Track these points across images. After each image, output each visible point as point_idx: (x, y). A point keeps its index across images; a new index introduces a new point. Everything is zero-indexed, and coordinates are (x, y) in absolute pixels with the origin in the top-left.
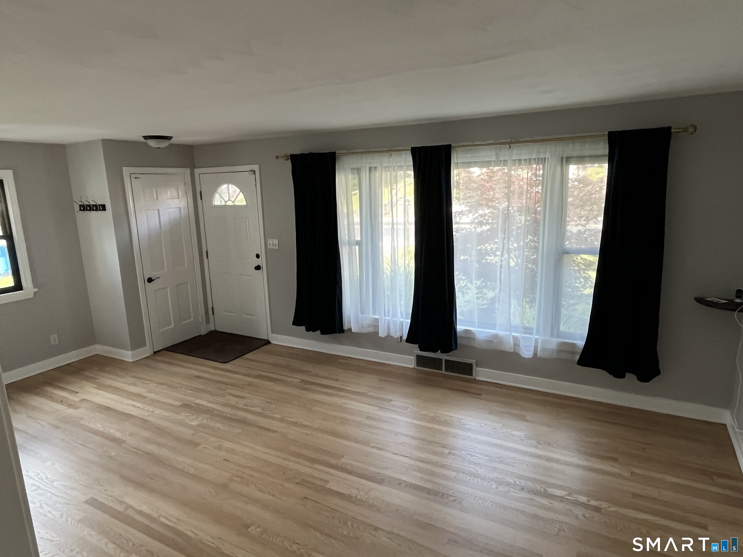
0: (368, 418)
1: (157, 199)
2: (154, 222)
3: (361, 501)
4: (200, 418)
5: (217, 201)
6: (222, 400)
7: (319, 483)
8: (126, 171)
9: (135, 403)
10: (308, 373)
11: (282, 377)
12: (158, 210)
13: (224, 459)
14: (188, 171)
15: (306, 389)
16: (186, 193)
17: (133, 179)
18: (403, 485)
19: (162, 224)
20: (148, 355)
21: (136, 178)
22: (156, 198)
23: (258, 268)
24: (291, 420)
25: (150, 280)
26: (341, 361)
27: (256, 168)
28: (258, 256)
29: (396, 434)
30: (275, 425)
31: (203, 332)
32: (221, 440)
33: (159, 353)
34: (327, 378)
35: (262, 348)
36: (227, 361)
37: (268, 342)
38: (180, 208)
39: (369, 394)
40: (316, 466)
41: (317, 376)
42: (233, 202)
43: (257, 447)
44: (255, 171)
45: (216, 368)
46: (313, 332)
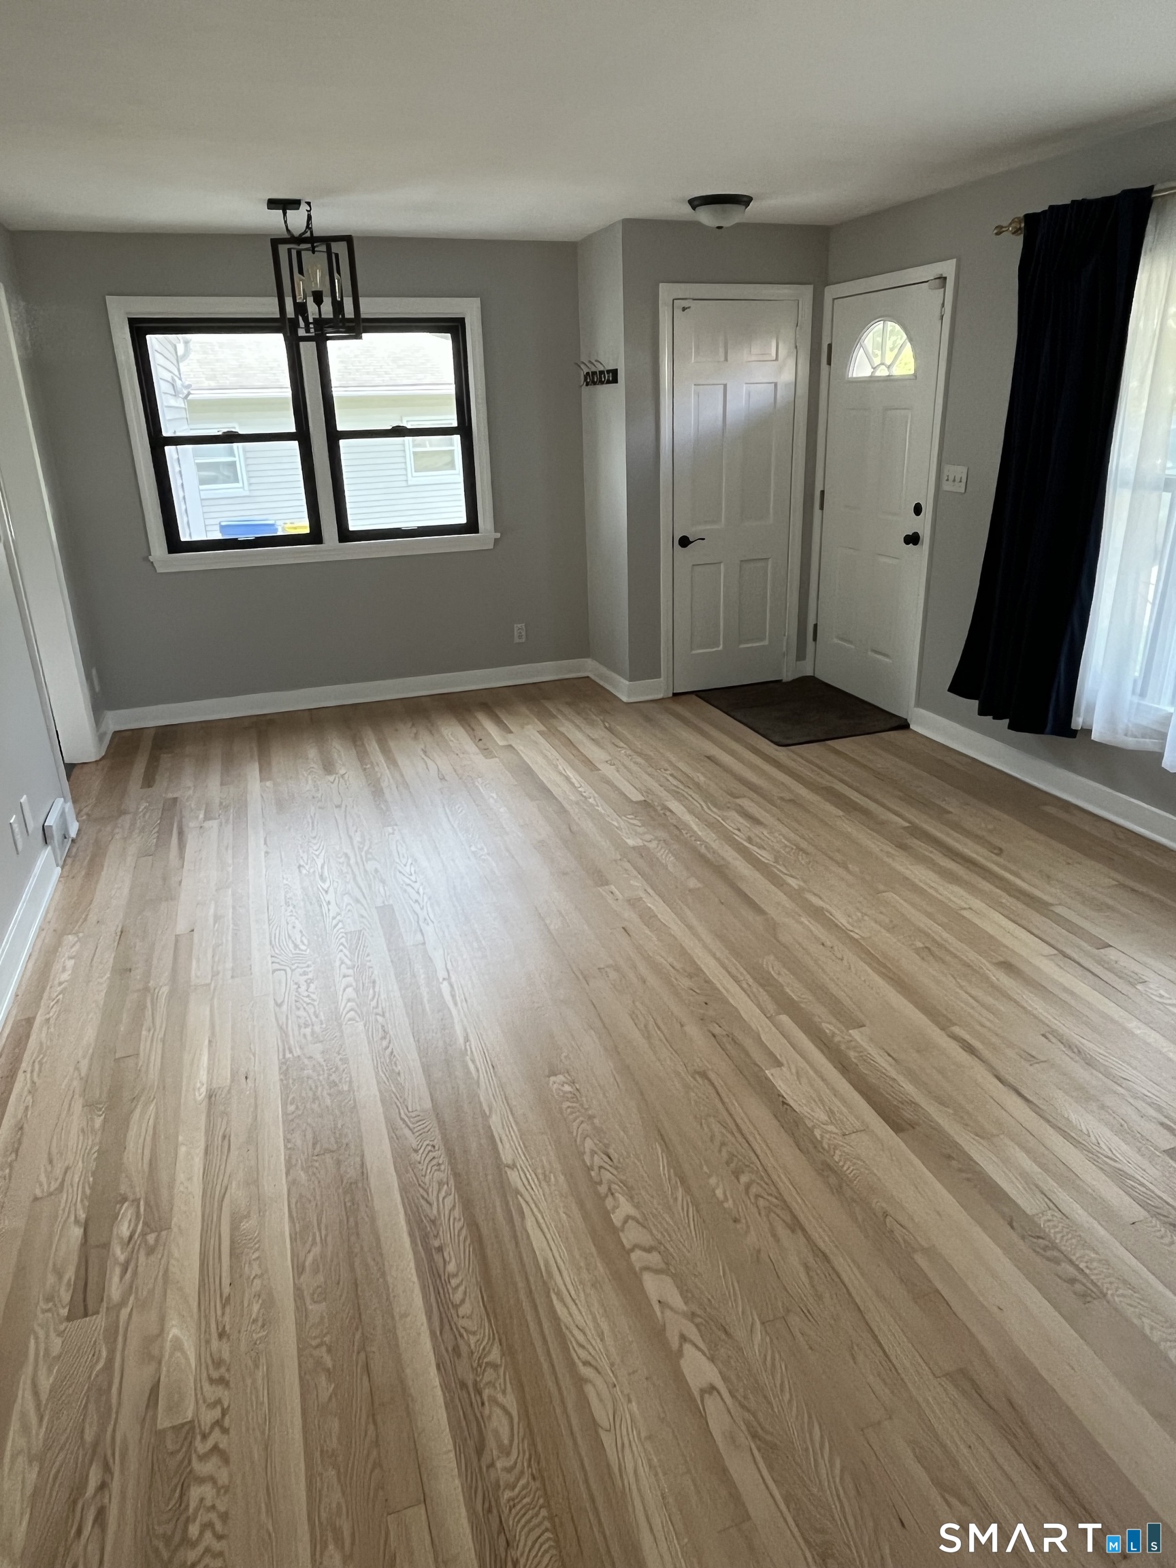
0: (1008, 967)
1: (726, 360)
2: (711, 413)
3: (816, 1144)
4: (649, 837)
5: (860, 367)
6: (714, 814)
7: (757, 1055)
8: (666, 292)
9: (570, 773)
10: (941, 814)
11: (872, 806)
12: (725, 386)
13: (623, 928)
14: (807, 292)
15: (902, 847)
16: (796, 347)
17: (678, 312)
18: (954, 1163)
19: (729, 421)
20: (660, 696)
21: (684, 309)
22: (722, 359)
23: (913, 539)
24: (814, 900)
25: (684, 542)
26: (1048, 809)
27: (948, 268)
28: (918, 510)
29: (1050, 1036)
30: (774, 900)
31: (787, 675)
32: (650, 890)
33: (683, 697)
34: (978, 839)
35: (883, 735)
36: (790, 742)
37: (904, 725)
38: (776, 385)
39: (1059, 910)
40: (784, 1019)
41: (957, 827)
42: (889, 367)
43: (701, 930)
44: (945, 278)
45: (756, 751)
46: (994, 718)
